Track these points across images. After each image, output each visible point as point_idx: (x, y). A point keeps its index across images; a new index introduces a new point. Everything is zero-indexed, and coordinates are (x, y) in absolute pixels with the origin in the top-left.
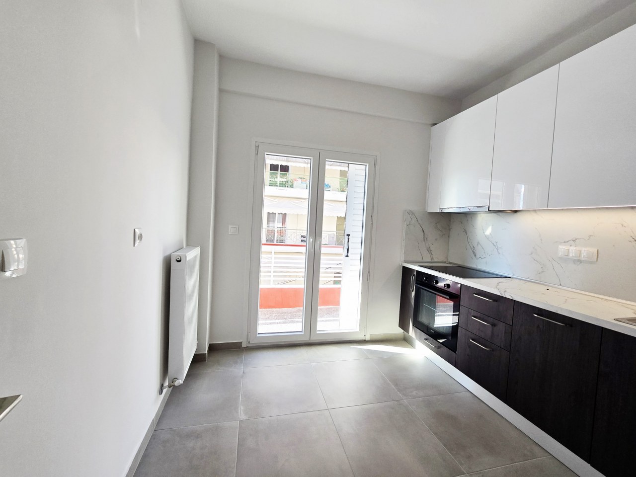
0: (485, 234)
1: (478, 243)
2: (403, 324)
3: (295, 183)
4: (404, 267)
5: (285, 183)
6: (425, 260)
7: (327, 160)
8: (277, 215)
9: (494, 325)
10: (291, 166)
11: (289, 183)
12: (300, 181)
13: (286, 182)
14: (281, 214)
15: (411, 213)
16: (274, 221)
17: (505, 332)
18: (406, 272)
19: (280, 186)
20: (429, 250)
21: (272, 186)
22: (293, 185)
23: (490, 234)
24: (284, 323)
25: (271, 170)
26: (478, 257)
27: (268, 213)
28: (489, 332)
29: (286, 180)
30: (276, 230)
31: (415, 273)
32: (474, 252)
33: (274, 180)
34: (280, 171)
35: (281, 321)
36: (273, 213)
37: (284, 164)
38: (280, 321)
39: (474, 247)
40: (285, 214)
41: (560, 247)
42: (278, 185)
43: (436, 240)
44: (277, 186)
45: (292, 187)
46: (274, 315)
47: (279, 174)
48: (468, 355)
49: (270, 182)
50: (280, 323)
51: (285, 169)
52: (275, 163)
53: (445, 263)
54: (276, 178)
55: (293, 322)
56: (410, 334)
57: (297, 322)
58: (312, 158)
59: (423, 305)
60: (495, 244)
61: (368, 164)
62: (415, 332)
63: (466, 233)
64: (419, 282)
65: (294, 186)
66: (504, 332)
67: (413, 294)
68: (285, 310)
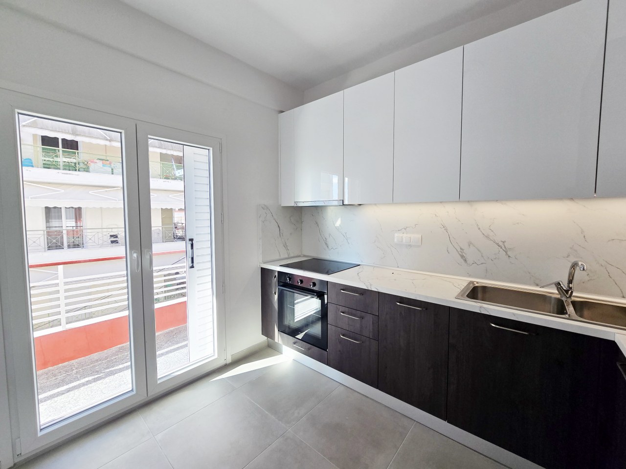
0: (336, 225)
1: (330, 235)
2: (266, 330)
3: (92, 166)
4: (262, 269)
5: (73, 165)
6: (282, 257)
7: (149, 136)
8: (63, 211)
9: (362, 318)
10: (83, 142)
11: (82, 165)
12: (100, 163)
13: (75, 164)
14: (72, 207)
15: (265, 207)
16: (60, 217)
17: (373, 323)
18: (265, 273)
19: (64, 169)
20: (285, 246)
21: (49, 168)
22: (88, 168)
23: (340, 225)
24: (95, 380)
25: (42, 145)
26: (330, 247)
27: (47, 208)
28: (358, 325)
29: (74, 161)
30: (65, 232)
31: (277, 274)
32: (326, 244)
33: (52, 160)
34: (63, 147)
35: (90, 378)
36: (55, 208)
37: (69, 137)
38: (87, 379)
39: (326, 239)
40: (80, 209)
41: (396, 235)
42: (61, 167)
43: (291, 234)
44: (59, 169)
45: (88, 171)
46: (74, 371)
47: (61, 151)
48: (340, 351)
49: (44, 162)
50: (89, 382)
51: (71, 145)
52: (52, 135)
53: (299, 256)
54: (57, 156)
55: (112, 373)
56: (276, 340)
57: (121, 370)
58: (123, 131)
59: (287, 306)
60: (344, 234)
61: (211, 149)
62: (282, 337)
63: (318, 225)
64: (281, 284)
65: (91, 169)
66: (371, 323)
67: (276, 297)
68: (95, 356)
